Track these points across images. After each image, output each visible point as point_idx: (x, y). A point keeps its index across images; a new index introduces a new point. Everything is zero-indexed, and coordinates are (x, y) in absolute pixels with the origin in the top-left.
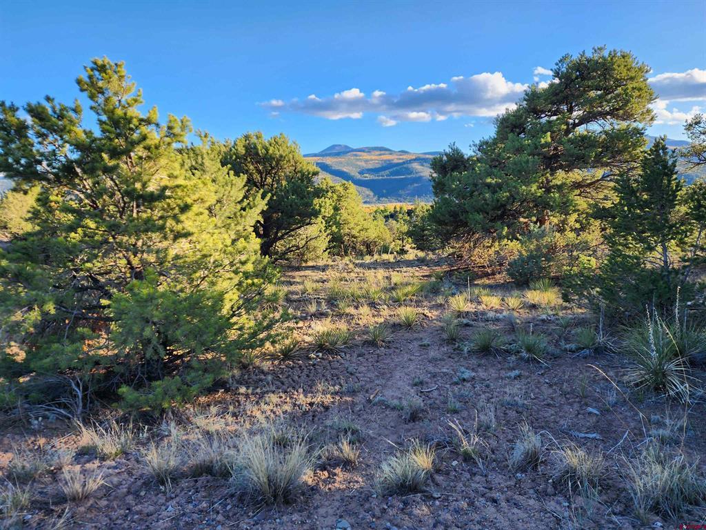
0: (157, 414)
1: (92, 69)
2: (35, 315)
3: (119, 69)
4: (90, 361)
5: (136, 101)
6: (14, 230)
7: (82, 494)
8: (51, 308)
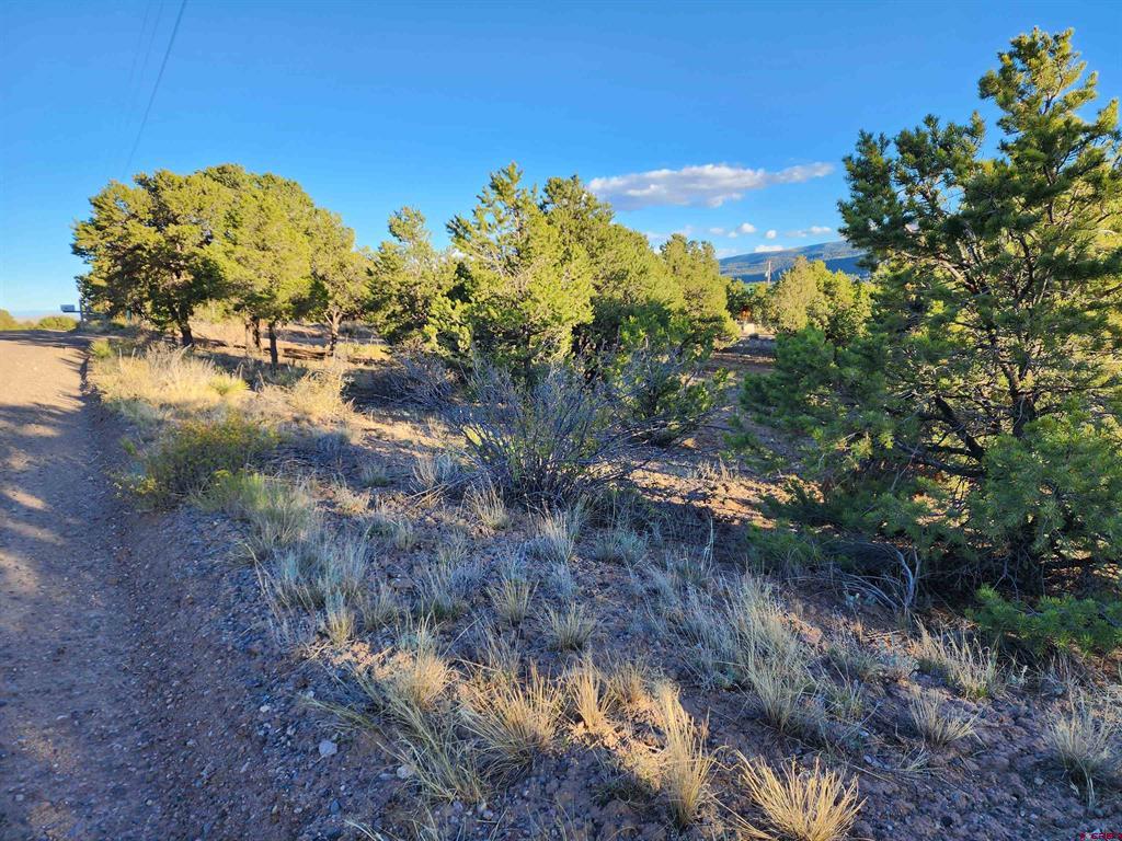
0: (1039, 652)
1: (1011, 56)
2: (863, 447)
3: (1061, 45)
4: (933, 531)
5: (1083, 96)
6: (786, 325)
7: (941, 737)
8: (888, 440)
